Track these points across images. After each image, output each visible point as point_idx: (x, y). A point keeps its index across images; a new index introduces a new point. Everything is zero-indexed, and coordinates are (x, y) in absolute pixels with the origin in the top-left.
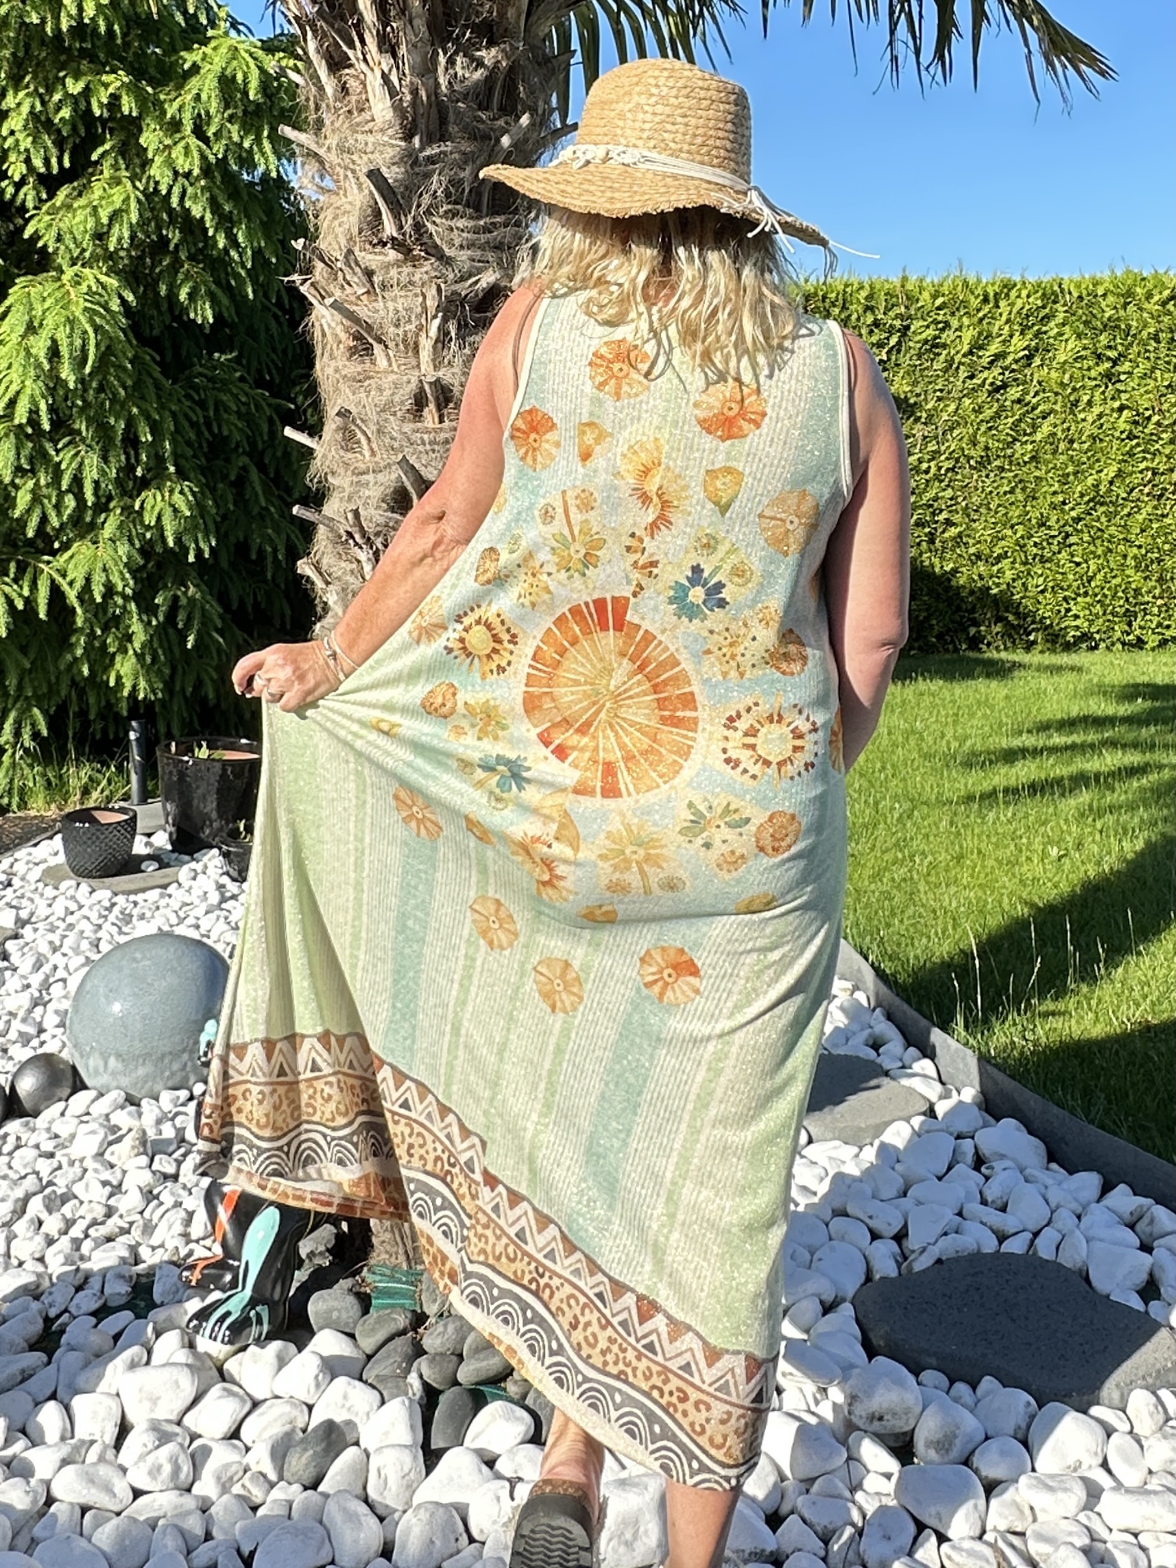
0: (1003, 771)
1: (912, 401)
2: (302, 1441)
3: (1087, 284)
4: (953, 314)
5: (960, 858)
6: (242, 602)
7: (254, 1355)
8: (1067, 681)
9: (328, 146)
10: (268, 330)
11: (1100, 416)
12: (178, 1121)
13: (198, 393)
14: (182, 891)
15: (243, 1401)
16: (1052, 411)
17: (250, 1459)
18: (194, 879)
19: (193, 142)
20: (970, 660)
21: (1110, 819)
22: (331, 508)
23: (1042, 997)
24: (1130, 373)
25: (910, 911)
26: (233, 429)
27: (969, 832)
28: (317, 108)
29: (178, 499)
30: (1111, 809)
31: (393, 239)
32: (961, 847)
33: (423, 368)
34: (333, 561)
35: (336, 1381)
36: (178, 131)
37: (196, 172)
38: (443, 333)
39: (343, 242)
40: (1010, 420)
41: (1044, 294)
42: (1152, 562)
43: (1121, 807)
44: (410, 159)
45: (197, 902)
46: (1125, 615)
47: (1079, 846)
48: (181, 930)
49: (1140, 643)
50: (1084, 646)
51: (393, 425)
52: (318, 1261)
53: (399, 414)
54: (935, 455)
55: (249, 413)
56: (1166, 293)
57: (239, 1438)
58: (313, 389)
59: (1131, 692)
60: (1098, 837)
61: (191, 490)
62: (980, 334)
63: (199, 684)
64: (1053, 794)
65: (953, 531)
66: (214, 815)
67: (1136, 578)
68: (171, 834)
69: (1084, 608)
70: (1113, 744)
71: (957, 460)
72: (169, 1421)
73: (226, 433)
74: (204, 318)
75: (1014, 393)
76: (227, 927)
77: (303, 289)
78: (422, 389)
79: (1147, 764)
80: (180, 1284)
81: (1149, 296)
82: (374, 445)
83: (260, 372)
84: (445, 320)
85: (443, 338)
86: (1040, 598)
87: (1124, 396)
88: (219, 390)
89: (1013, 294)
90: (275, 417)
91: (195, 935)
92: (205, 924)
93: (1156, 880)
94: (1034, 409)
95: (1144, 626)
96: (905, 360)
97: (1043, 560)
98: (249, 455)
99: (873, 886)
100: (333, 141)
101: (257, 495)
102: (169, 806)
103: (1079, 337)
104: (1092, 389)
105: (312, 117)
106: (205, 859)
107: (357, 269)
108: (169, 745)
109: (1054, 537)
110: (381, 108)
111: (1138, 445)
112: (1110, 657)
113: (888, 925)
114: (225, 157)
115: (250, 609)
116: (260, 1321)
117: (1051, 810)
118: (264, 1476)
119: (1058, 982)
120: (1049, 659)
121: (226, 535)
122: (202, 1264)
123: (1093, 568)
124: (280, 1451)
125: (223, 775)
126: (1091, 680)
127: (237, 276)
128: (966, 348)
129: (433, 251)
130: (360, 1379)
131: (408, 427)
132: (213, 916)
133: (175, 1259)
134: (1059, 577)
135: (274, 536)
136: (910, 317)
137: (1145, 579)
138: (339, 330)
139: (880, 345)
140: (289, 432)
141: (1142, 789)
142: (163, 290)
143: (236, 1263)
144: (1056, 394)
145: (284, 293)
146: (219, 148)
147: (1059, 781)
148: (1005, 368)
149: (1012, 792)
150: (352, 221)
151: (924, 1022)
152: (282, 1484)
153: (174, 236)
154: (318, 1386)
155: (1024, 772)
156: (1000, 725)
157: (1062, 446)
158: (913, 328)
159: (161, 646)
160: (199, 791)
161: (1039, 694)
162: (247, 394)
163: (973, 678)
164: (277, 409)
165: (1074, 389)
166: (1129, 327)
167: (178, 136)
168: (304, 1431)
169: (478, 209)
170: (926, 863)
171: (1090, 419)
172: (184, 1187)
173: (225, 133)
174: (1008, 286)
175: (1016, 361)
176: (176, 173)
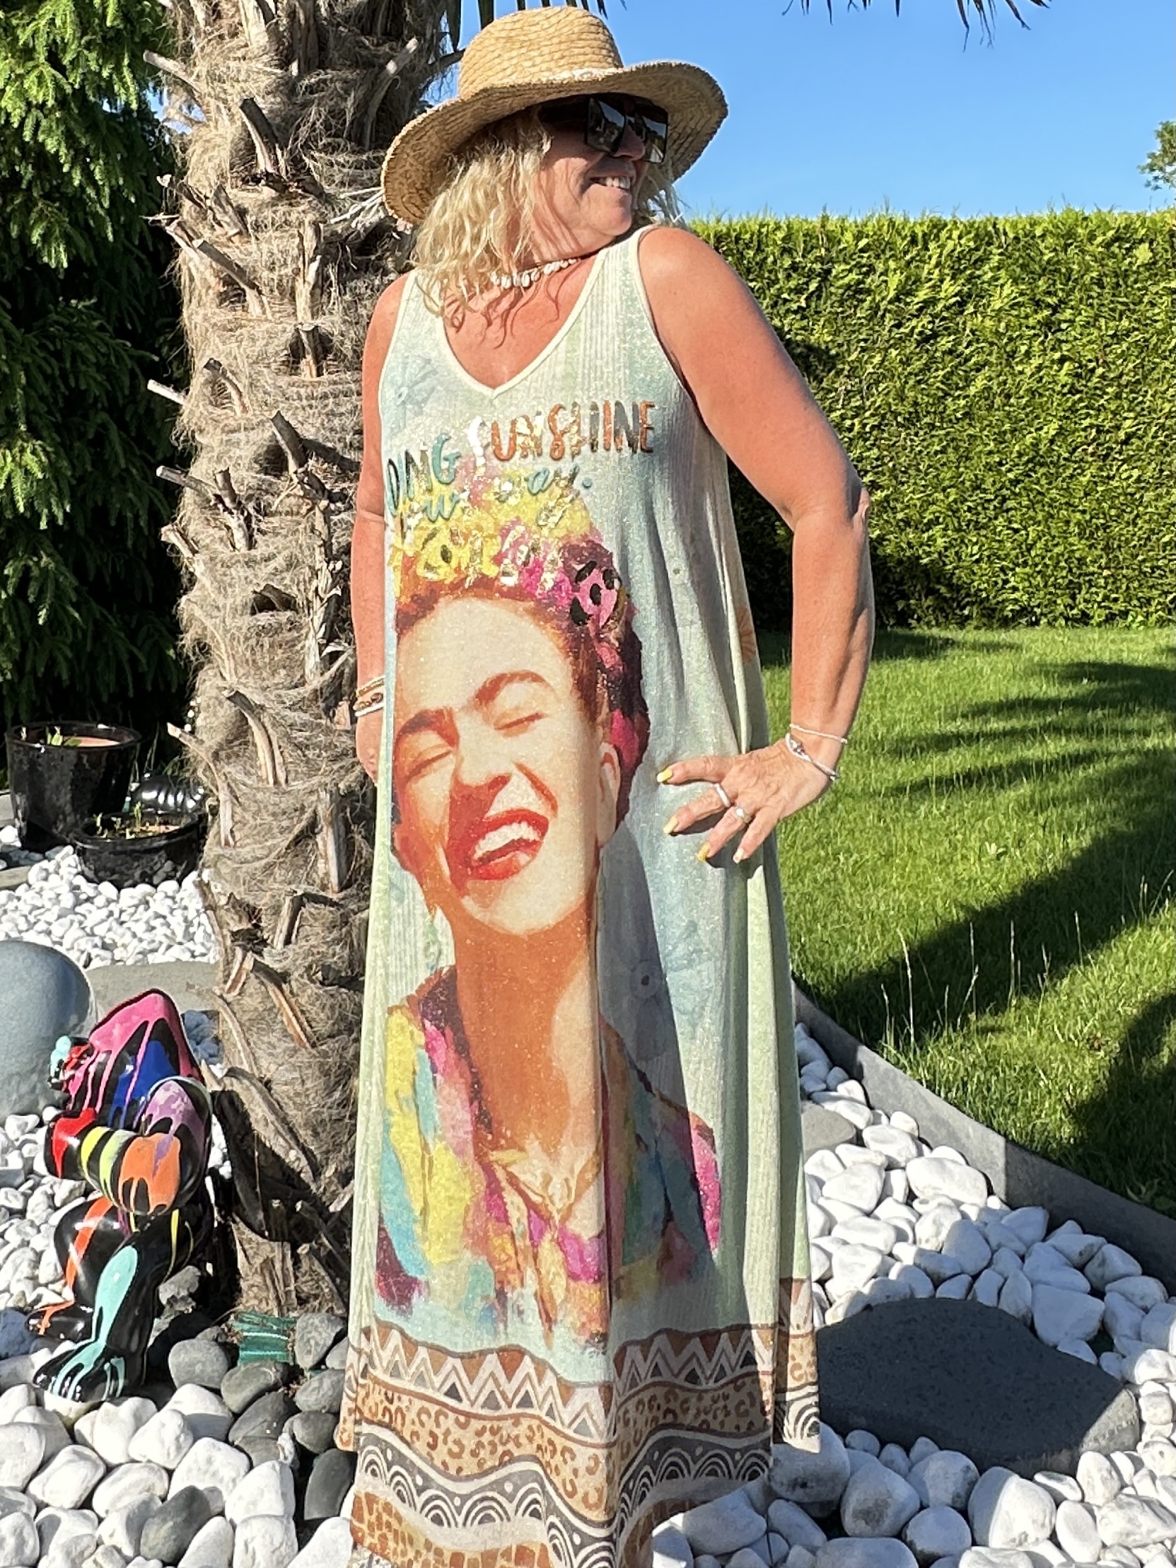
0: (935, 760)
1: (833, 352)
2: (161, 1510)
3: (1024, 224)
4: (878, 257)
5: (888, 857)
6: (99, 573)
7: (107, 1413)
8: (1003, 660)
9: (198, 74)
10: (130, 273)
11: (1039, 368)
12: (26, 1150)
13: (54, 344)
14: (32, 893)
15: (96, 1467)
16: (986, 363)
17: (103, 1530)
18: (46, 879)
19: (48, 71)
20: (897, 637)
21: (1053, 813)
22: (199, 469)
23: (980, 1012)
24: (1071, 322)
25: (835, 915)
26: (92, 382)
27: (898, 828)
28: (186, 34)
29: (28, 458)
30: (1055, 801)
31: (268, 174)
32: (890, 844)
33: (300, 315)
34: (199, 528)
35: (199, 1442)
36: (32, 59)
37: (50, 103)
38: (322, 278)
39: (213, 178)
40: (941, 373)
41: (977, 235)
42: (1097, 528)
43: (1065, 799)
44: (288, 88)
45: (48, 905)
46: (1067, 587)
47: (1020, 843)
48: (30, 937)
49: (1085, 618)
50: (1023, 621)
51: (267, 378)
52: (180, 1307)
53: (273, 366)
54: (859, 411)
55: (108, 365)
56: (1110, 233)
57: (91, 1508)
58: (180, 338)
59: (1076, 672)
60: (1040, 833)
61: (44, 450)
62: (908, 278)
63: (52, 664)
64: (991, 784)
65: (879, 495)
66: (68, 808)
67: (1079, 546)
68: (20, 829)
69: (1023, 580)
70: (1057, 730)
71: (883, 417)
72: (13, 1489)
73: (83, 387)
74: (59, 262)
75: (945, 343)
76: (81, 933)
77: (170, 230)
78: (298, 338)
79: (1094, 752)
80: (26, 1333)
81: (1091, 237)
82: (246, 400)
83: (121, 321)
84: (324, 264)
85: (322, 284)
86: (975, 568)
87: (1065, 347)
88: (78, 340)
89: (944, 234)
90: (138, 370)
91: (46, 942)
92: (57, 930)
93: (1105, 880)
94: (967, 360)
95: (1091, 600)
96: (827, 307)
97: (978, 526)
98: (108, 411)
99: (793, 888)
100: (202, 67)
101: (116, 456)
102: (18, 799)
103: (1016, 281)
104: (1031, 338)
105: (180, 43)
106: (58, 857)
107: (229, 208)
108: (19, 731)
109: (989, 501)
110: (256, 33)
111: (1081, 400)
112: (1052, 634)
113: (810, 931)
114: (82, 87)
115: (108, 580)
116: (115, 1376)
117: (988, 803)
118: (119, 1551)
119: (997, 994)
120: (985, 636)
121: (83, 499)
122: (50, 1311)
123: (1032, 535)
124: (137, 1524)
125: (78, 765)
126: (1031, 659)
127: (95, 215)
128: (892, 294)
129: (311, 188)
130: (226, 1441)
131: (283, 381)
132: (66, 921)
133: (21, 1305)
134: (996, 545)
135: (135, 499)
136: (831, 260)
137: (1090, 547)
138: (209, 275)
139: (798, 291)
140: (153, 386)
141: (1089, 780)
142: (15, 231)
143: (89, 1310)
144: (992, 344)
145: (147, 234)
146: (75, 78)
147: (997, 771)
148: (935, 316)
149: (946, 784)
150: (223, 155)
151: (851, 1039)
152: (139, 1559)
153: (27, 171)
154: (179, 1448)
155: (958, 760)
156: (932, 709)
157: (998, 401)
158: (834, 272)
159: (10, 622)
160: (53, 782)
161: (975, 674)
162: (107, 344)
163: (903, 657)
164: (140, 361)
165: (1011, 339)
166: (1070, 270)
167: (31, 64)
168: (163, 1499)
169: (360, 142)
170: (851, 861)
171: (1028, 372)
172: (32, 1224)
173: (82, 61)
174: (938, 226)
175: (947, 308)
176: (29, 104)
